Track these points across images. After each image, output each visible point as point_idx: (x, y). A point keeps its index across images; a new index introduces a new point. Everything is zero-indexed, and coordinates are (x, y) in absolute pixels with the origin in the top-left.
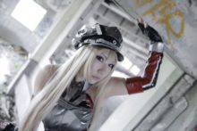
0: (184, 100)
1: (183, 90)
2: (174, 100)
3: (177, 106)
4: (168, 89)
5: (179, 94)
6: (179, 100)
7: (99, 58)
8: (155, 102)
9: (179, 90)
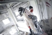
0: (41, 2)
1: (39, 1)
3: (41, 4)
5: (39, 3)
6: (40, 3)
7: (26, 12)
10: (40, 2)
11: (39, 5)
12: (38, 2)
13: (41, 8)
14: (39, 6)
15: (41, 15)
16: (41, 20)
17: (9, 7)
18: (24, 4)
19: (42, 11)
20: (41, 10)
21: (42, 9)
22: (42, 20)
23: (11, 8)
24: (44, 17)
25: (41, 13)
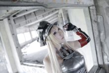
0: (99, 16)
1: (95, 13)
3: (99, 21)
6: (97, 18)
9: (94, 15)
10: (97, 15)
11: (96, 22)
12: (92, 15)
13: (99, 32)
14: (95, 25)
15: (98, 50)
16: (97, 64)
17: (4, 15)
18: (49, 14)
19: (102, 41)
20: (99, 35)
21: (102, 34)
22: (100, 67)
23: (9, 19)
24: (105, 57)
25: (99, 44)
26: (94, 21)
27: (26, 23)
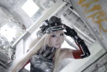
2: (98, 66)
3: (100, 69)
4: (96, 59)
7: (53, 36)
8: (88, 65)
9: (102, 61)
26: (97, 65)
27: (75, 24)
